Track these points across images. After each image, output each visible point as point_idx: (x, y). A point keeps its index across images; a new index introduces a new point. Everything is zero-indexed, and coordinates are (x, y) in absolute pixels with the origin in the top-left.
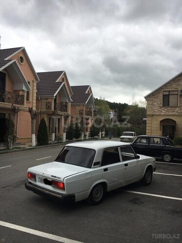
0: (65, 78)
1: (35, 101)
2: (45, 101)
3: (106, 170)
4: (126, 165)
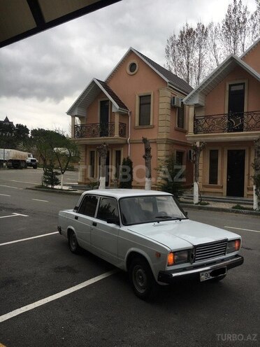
3: (76, 218)
4: (95, 224)
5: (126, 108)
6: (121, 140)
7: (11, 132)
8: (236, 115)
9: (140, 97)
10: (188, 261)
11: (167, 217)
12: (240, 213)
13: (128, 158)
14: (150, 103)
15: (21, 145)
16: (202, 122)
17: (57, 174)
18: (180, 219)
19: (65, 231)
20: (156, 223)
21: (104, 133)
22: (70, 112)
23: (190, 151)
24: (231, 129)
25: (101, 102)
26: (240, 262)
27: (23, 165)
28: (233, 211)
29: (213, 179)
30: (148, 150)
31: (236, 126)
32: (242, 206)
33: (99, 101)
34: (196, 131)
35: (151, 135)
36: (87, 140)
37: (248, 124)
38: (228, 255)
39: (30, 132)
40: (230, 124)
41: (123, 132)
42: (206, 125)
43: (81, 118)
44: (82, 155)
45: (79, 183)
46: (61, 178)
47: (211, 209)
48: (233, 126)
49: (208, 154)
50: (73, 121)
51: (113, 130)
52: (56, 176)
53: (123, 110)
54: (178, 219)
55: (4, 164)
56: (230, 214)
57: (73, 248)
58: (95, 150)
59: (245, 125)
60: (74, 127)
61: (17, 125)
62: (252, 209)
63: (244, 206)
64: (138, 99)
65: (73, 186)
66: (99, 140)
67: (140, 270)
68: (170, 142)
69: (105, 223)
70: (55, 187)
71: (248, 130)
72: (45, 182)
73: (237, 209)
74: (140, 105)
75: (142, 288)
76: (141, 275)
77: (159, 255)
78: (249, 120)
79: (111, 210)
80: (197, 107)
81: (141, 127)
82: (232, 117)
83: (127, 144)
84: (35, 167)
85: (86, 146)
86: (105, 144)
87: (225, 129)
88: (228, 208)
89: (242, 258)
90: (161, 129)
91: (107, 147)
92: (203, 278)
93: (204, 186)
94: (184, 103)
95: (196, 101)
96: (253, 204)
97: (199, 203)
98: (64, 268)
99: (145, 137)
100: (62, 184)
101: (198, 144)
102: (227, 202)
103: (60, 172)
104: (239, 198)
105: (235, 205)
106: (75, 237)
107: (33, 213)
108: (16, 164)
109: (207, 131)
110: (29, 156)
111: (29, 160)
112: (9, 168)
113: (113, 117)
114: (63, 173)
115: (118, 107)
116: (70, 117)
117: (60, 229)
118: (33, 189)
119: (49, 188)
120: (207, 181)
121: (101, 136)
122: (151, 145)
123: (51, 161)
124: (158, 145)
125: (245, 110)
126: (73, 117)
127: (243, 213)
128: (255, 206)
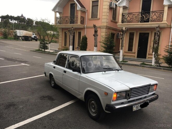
3: (54, 67)
4: (65, 72)
5: (84, 8)
6: (81, 26)
7: (25, 22)
8: (146, 13)
9: (93, 2)
10: (126, 98)
11: (110, 69)
12: (145, 67)
13: (85, 36)
14: (98, 6)
15: (29, 29)
16: (126, 17)
17: (47, 44)
18: (118, 70)
19: (48, 75)
20: (104, 72)
21: (72, 22)
22: (54, 10)
23: (118, 33)
24: (143, 20)
25: (71, 4)
26: (156, 98)
27: (30, 39)
28: (140, 66)
29: (130, 49)
30: (96, 32)
31: (145, 19)
32: (145, 63)
33: (70, 4)
34: (123, 22)
35: (98, 24)
36: (63, 26)
37: (152, 18)
38: (150, 94)
39: (34, 22)
40: (142, 18)
41: (83, 22)
42: (129, 19)
43: (60, 13)
44: (60, 34)
45: (59, 49)
46: (49, 46)
47: (129, 65)
48: (144, 19)
49: (128, 35)
50: (56, 15)
51: (77, 20)
52: (47, 45)
53: (83, 9)
54: (117, 70)
55: (20, 38)
56: (139, 67)
57: (53, 85)
58: (67, 31)
59: (150, 19)
60: (56, 18)
61: (28, 18)
62: (151, 65)
63: (147, 63)
64: (91, 3)
65: (55, 50)
66: (70, 25)
67: (93, 102)
68: (108, 28)
69: (71, 71)
70: (46, 50)
71: (152, 21)
72: (41, 47)
73: (143, 65)
74: (93, 6)
75: (94, 113)
76: (94, 105)
77: (106, 94)
78: (153, 16)
79: (75, 63)
80: (125, 8)
81: (92, 19)
82: (144, 14)
83: (85, 28)
84: (36, 40)
85: (63, 29)
86: (72, 27)
87: (139, 21)
88: (138, 64)
89: (158, 96)
90: (103, 20)
91: (74, 29)
92: (135, 109)
93: (125, 52)
94: (117, 5)
95: (124, 4)
96: (152, 63)
97: (122, 61)
98: (46, 97)
99: (95, 24)
100: (49, 49)
101: (124, 29)
102: (138, 61)
103: (48, 42)
104: (143, 59)
105: (142, 63)
106: (53, 78)
107: (32, 64)
108: (26, 38)
109: (129, 22)
110: (33, 35)
111: (33, 36)
112: (23, 40)
113: (77, 13)
114: (50, 43)
115: (80, 7)
116: (54, 12)
117: (45, 74)
118: (34, 51)
119: (42, 51)
120: (127, 49)
121: (70, 23)
122: (98, 29)
123: (43, 36)
124: (102, 29)
125: (151, 10)
126: (56, 12)
127: (146, 67)
128: (153, 63)
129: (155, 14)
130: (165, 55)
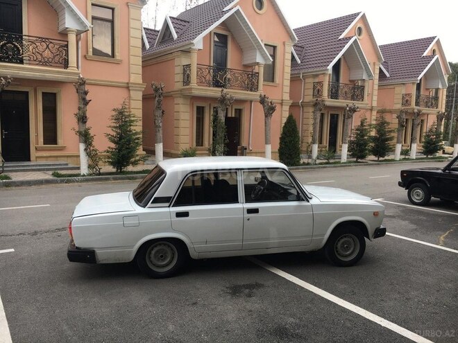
0: (364, 28)
1: (287, 83)
2: (310, 80)
3: (183, 214)
4: (252, 211)
24: (16, 57)
37: (41, 54)
40: (14, 50)
48: (19, 54)
71: (42, 63)
77: (377, 213)
78: (42, 50)
82: (17, 40)
124: (132, 93)
127: (77, 182)
128: (84, 170)
129: (48, 46)
130: (109, 148)
